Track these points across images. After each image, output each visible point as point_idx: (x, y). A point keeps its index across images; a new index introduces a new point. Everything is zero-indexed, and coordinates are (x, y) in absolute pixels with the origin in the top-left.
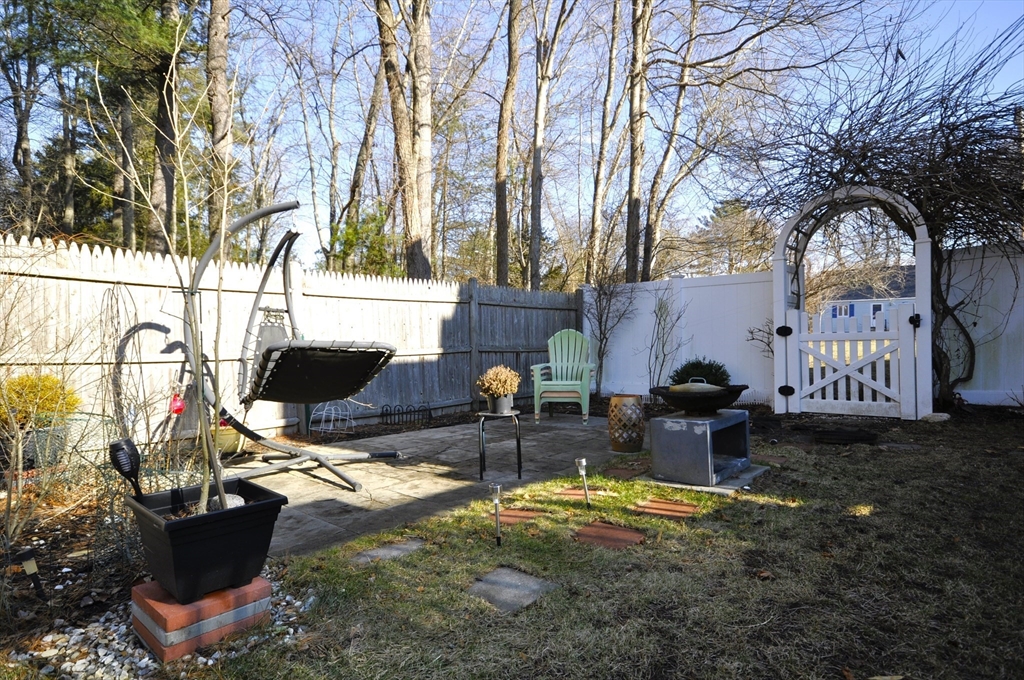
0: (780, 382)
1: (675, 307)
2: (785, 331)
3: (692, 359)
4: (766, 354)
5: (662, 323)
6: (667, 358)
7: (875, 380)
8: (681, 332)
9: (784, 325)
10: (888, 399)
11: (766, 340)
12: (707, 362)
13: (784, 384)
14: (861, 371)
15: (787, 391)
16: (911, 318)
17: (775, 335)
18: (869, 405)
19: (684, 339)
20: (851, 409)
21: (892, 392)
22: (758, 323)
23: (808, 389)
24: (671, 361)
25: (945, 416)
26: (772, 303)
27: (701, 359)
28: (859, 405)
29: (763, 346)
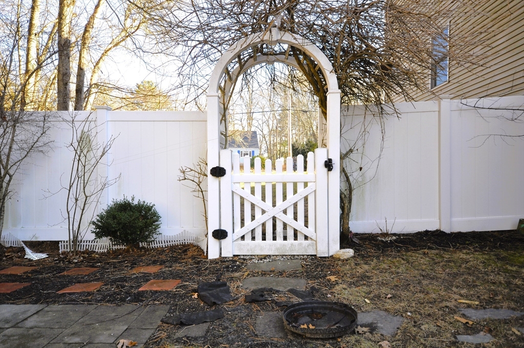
0: (213, 226)
1: (99, 141)
2: (218, 172)
3: (120, 199)
4: (196, 194)
5: (83, 159)
6: (89, 200)
7: (297, 221)
8: (107, 170)
9: (218, 166)
10: (306, 238)
11: (196, 180)
12: (136, 202)
13: (217, 228)
14: (285, 212)
15: (220, 234)
16: (326, 162)
17: (210, 176)
18: (292, 244)
19: (111, 178)
20: (277, 249)
21: (309, 231)
22: (190, 162)
23: (239, 231)
24: (94, 204)
25: (350, 252)
26: (206, 142)
27: (130, 199)
28: (284, 245)
29: (194, 186)
